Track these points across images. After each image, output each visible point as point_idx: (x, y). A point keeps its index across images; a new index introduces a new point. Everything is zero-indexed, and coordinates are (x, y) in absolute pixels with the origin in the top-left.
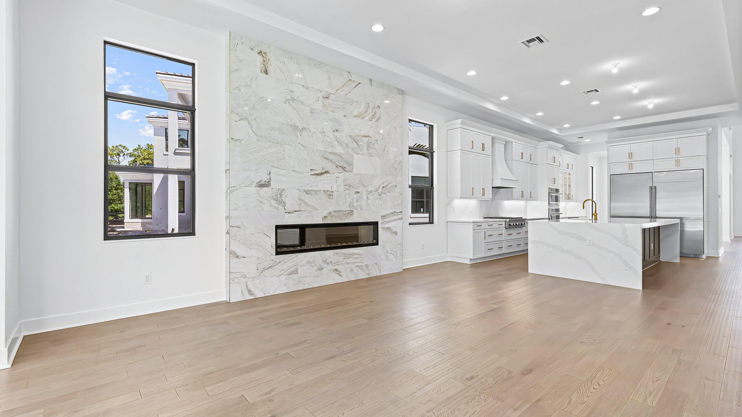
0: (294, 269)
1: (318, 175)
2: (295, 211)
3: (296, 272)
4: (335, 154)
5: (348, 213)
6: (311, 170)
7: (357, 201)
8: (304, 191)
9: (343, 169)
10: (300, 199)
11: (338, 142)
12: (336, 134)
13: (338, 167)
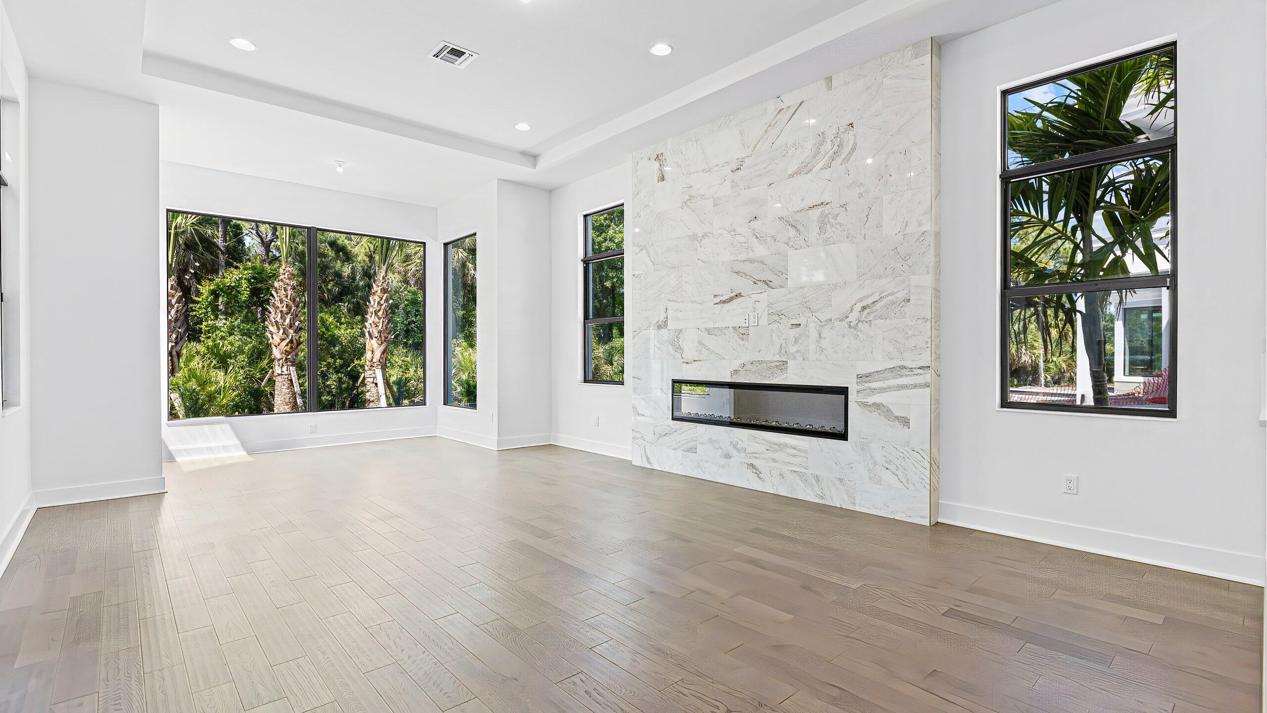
0: (691, 445)
1: (724, 302)
2: (694, 361)
3: (693, 450)
4: (752, 261)
5: (777, 366)
6: (715, 296)
7: (796, 342)
8: (706, 330)
9: (767, 284)
10: (700, 343)
11: (757, 237)
12: (754, 224)
13: (757, 282)
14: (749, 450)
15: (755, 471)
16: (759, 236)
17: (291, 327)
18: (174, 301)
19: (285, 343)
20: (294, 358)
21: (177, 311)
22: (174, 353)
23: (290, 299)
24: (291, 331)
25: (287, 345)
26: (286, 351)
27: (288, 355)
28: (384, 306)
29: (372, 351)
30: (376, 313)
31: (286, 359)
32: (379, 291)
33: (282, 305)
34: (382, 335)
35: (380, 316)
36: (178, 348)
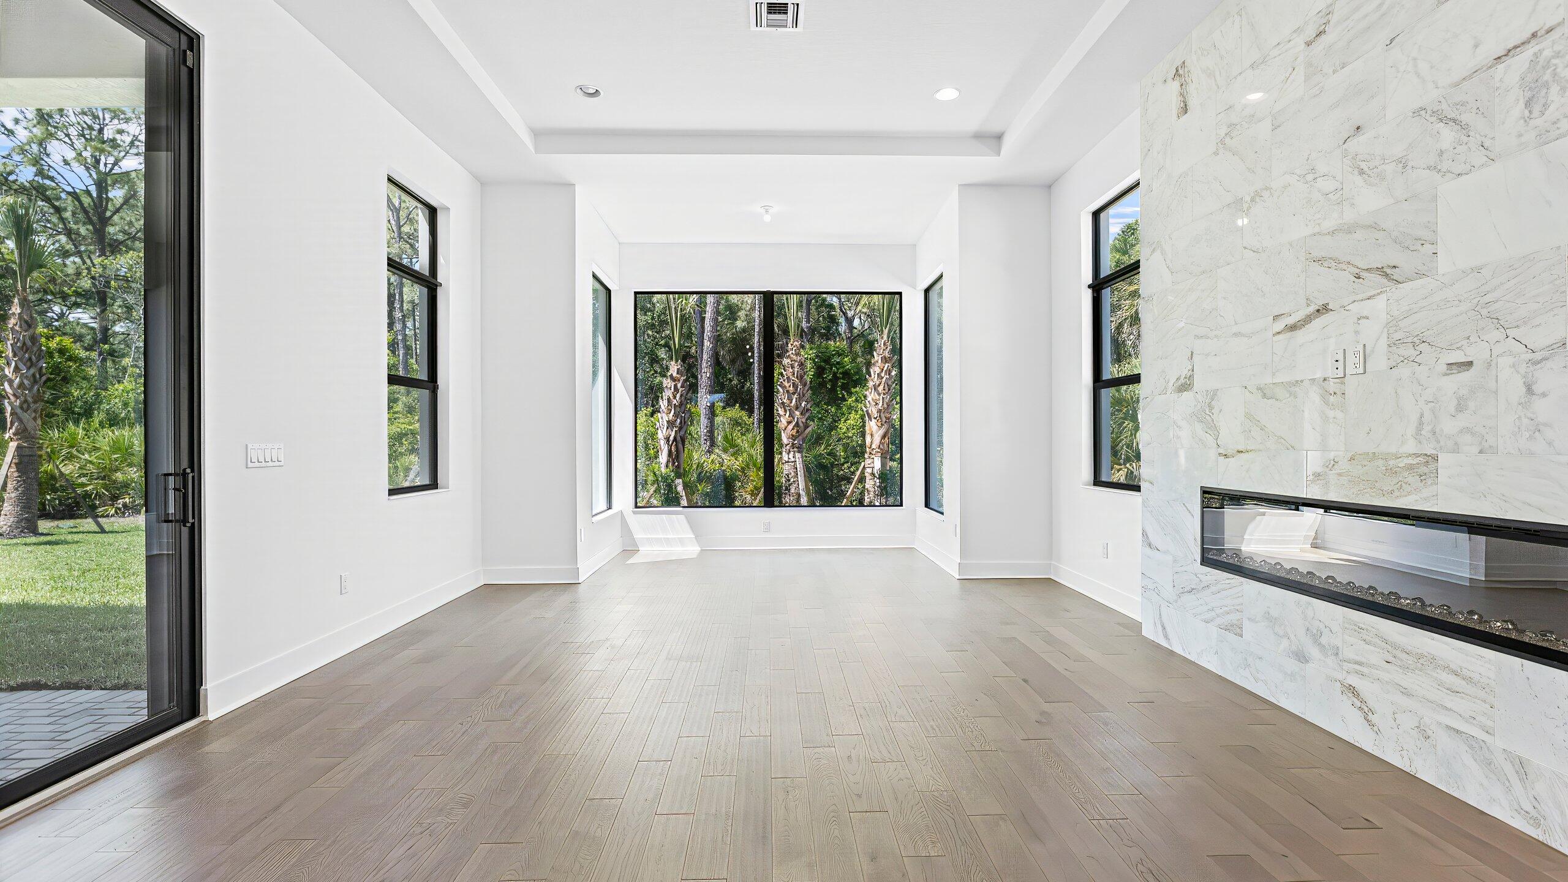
0: (1233, 618)
1: (1293, 328)
2: (1239, 452)
3: (1236, 629)
4: (1349, 229)
5: (1410, 468)
6: (1276, 318)
7: (1461, 408)
8: (1259, 389)
9: (1386, 275)
10: (1249, 416)
11: (1362, 172)
12: (1359, 144)
13: (1364, 274)
14: (1348, 653)
15: (1358, 704)
16: (1366, 169)
17: (797, 408)
18: (679, 385)
19: (791, 427)
20: (801, 443)
21: (681, 396)
22: (679, 438)
23: (797, 377)
24: (797, 413)
25: (793, 429)
26: (793, 435)
27: (794, 440)
28: (884, 379)
29: (872, 435)
30: (875, 388)
31: (793, 444)
32: (880, 361)
33: (789, 384)
34: (882, 415)
35: (880, 392)
36: (682, 433)
